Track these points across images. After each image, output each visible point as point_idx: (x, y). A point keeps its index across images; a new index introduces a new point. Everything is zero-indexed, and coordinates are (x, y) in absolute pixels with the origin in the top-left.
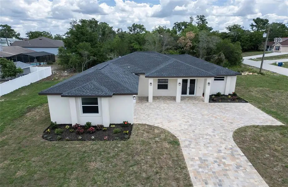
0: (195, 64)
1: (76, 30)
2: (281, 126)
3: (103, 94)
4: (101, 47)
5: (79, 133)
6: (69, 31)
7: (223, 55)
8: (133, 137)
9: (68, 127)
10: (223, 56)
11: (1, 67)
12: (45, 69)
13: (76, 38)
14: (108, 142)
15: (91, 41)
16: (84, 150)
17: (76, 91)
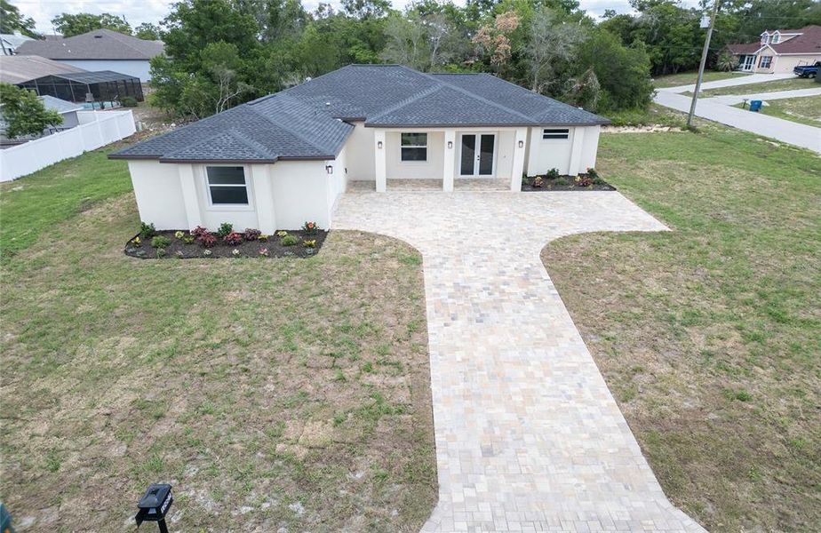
0: (500, 97)
1: (197, 7)
2: (661, 233)
3: (255, 156)
4: (267, 56)
5: (205, 245)
6: (175, 10)
7: (595, 79)
8: (325, 250)
9: (182, 234)
10: (594, 82)
11: (3, 107)
12: (118, 117)
13: (196, 29)
14: (269, 260)
15: (238, 39)
16: (215, 273)
17: (194, 150)
